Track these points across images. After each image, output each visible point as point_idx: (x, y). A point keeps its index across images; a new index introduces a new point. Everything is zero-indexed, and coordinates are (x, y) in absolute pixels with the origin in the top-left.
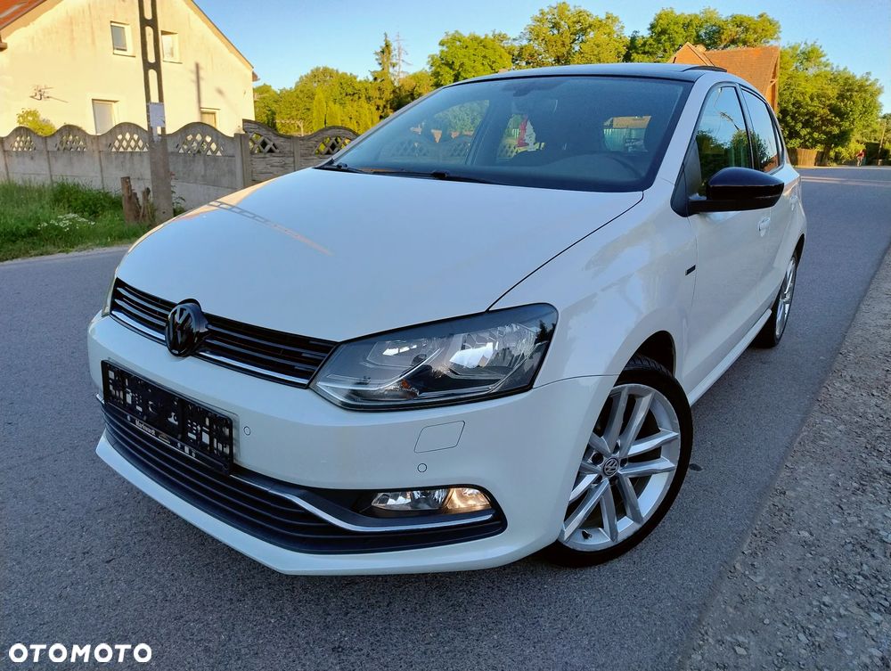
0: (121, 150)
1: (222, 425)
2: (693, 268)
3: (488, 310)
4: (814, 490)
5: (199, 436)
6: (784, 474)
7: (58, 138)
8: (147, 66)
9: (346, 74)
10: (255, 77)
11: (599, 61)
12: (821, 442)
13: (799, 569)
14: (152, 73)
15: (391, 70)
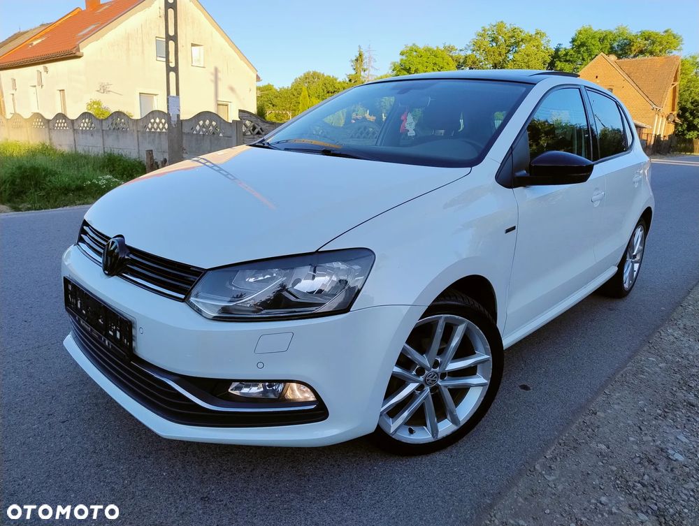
0: (153, 130)
1: (126, 326)
2: (514, 228)
3: (317, 251)
4: (622, 413)
5: (115, 334)
6: (601, 398)
7: (110, 120)
8: (169, 69)
9: (330, 77)
10: (258, 79)
11: (528, 67)
12: (642, 376)
13: (588, 474)
14: (172, 75)
15: (362, 73)
